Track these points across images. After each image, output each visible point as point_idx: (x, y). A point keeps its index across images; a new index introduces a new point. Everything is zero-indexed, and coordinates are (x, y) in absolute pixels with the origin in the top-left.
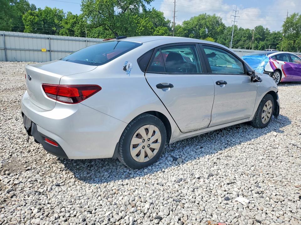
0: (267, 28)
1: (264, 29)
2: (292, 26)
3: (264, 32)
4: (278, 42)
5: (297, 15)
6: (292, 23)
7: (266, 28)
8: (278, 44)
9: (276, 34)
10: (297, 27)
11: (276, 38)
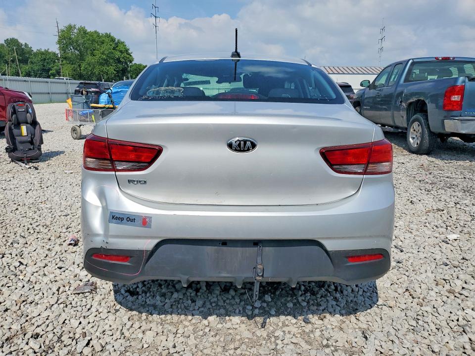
0: (26, 43)
1: (22, 45)
2: (71, 44)
3: (23, 49)
4: (50, 67)
5: (75, 28)
6: (70, 39)
7: (23, 44)
8: (51, 70)
9: (42, 53)
10: (79, 46)
11: (45, 59)
